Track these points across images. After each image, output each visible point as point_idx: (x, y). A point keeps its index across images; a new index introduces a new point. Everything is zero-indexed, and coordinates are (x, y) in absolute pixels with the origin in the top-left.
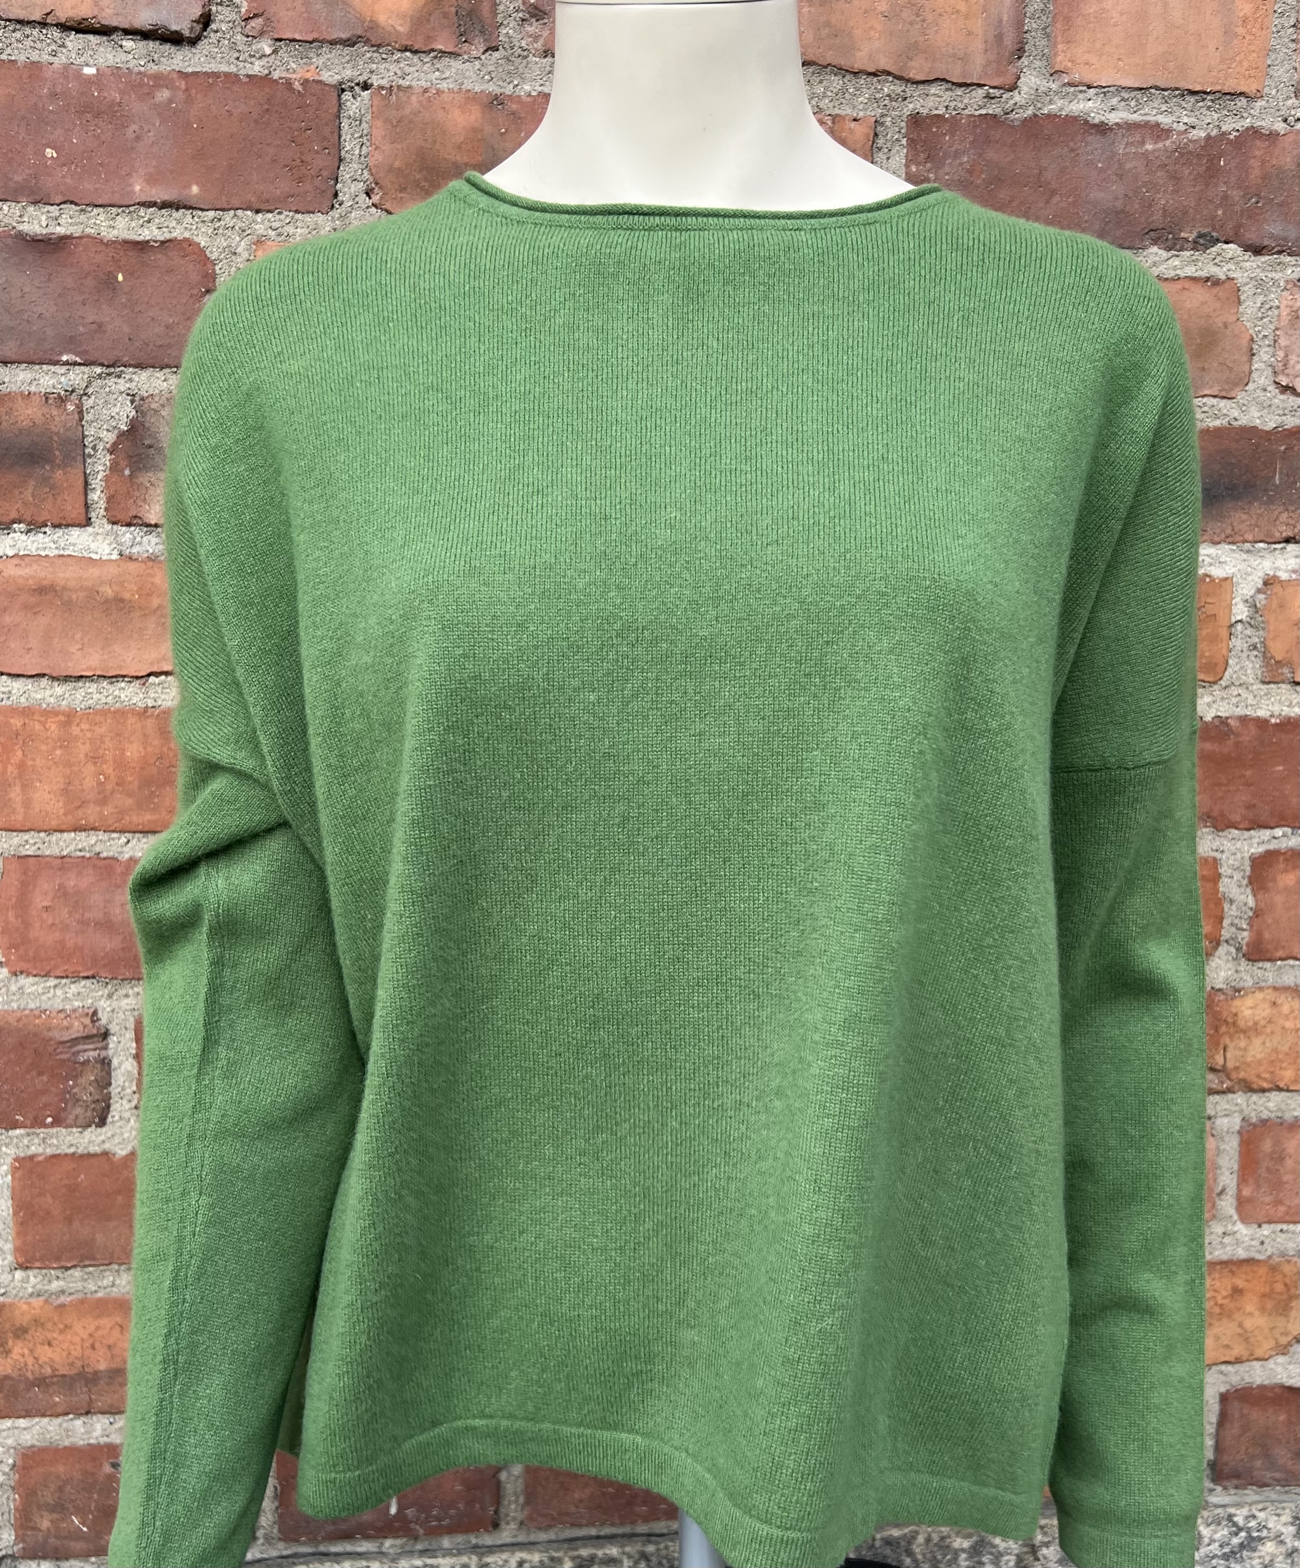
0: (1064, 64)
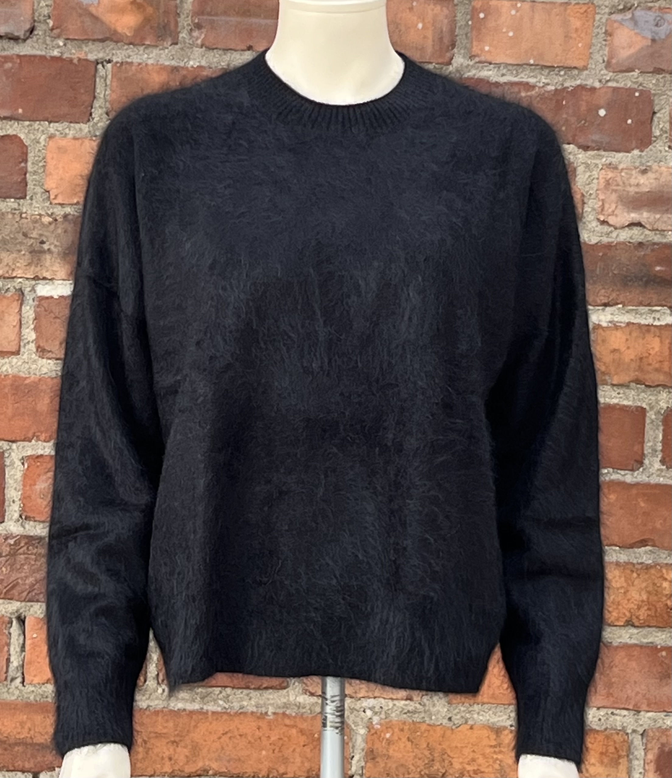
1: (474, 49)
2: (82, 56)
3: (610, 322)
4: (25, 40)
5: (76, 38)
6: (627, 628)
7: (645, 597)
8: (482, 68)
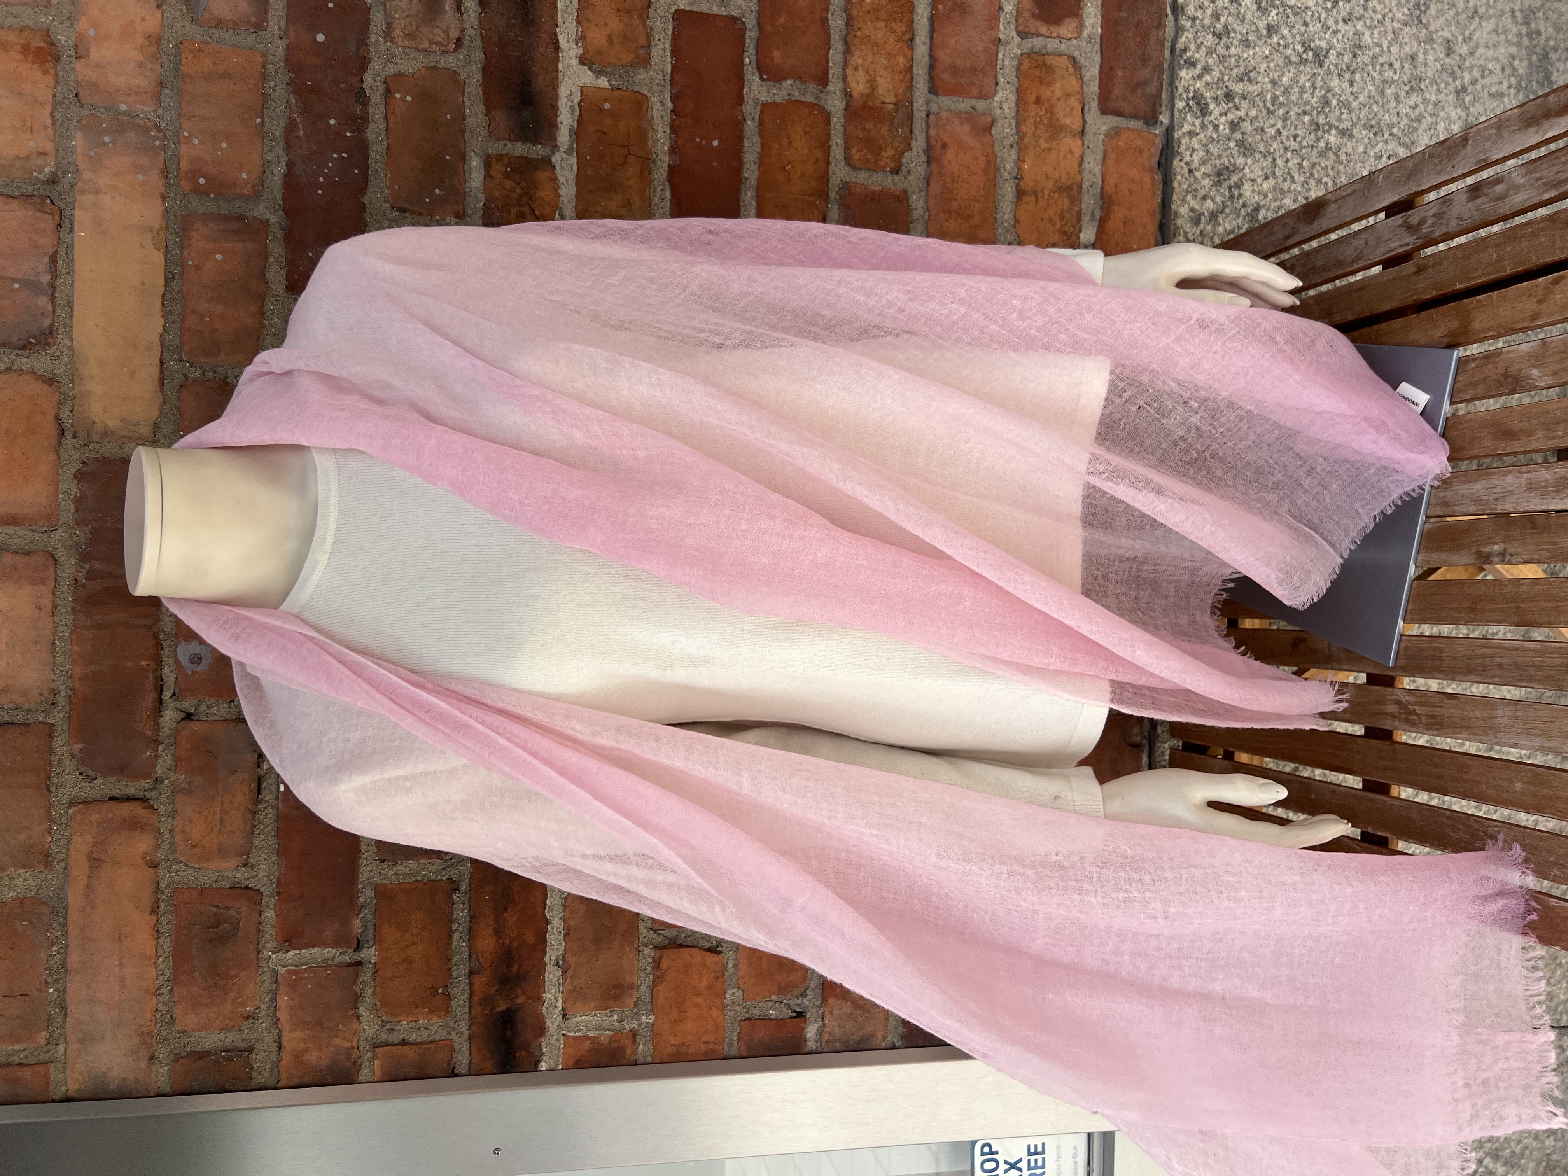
0: (250, 189)
1: (247, 193)
3: (577, 44)
6: (915, 47)
7: (882, 24)
8: (270, 182)
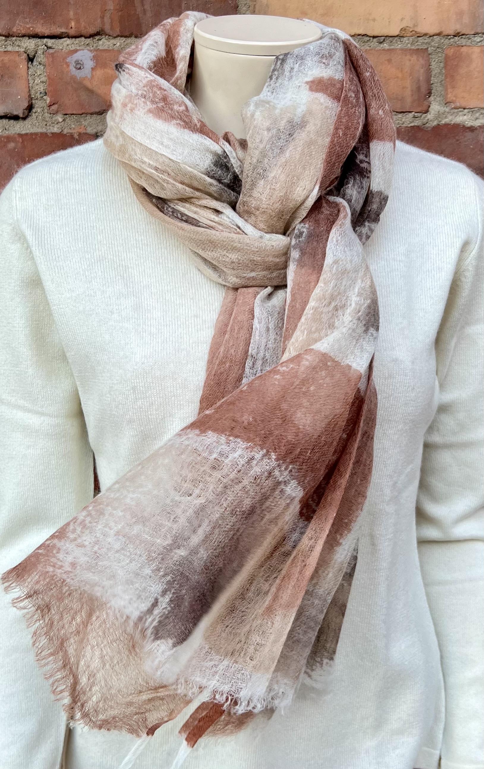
0: (452, 98)
1: (449, 96)
2: (82, 131)
4: (24, 118)
5: (74, 112)
8: (457, 113)
